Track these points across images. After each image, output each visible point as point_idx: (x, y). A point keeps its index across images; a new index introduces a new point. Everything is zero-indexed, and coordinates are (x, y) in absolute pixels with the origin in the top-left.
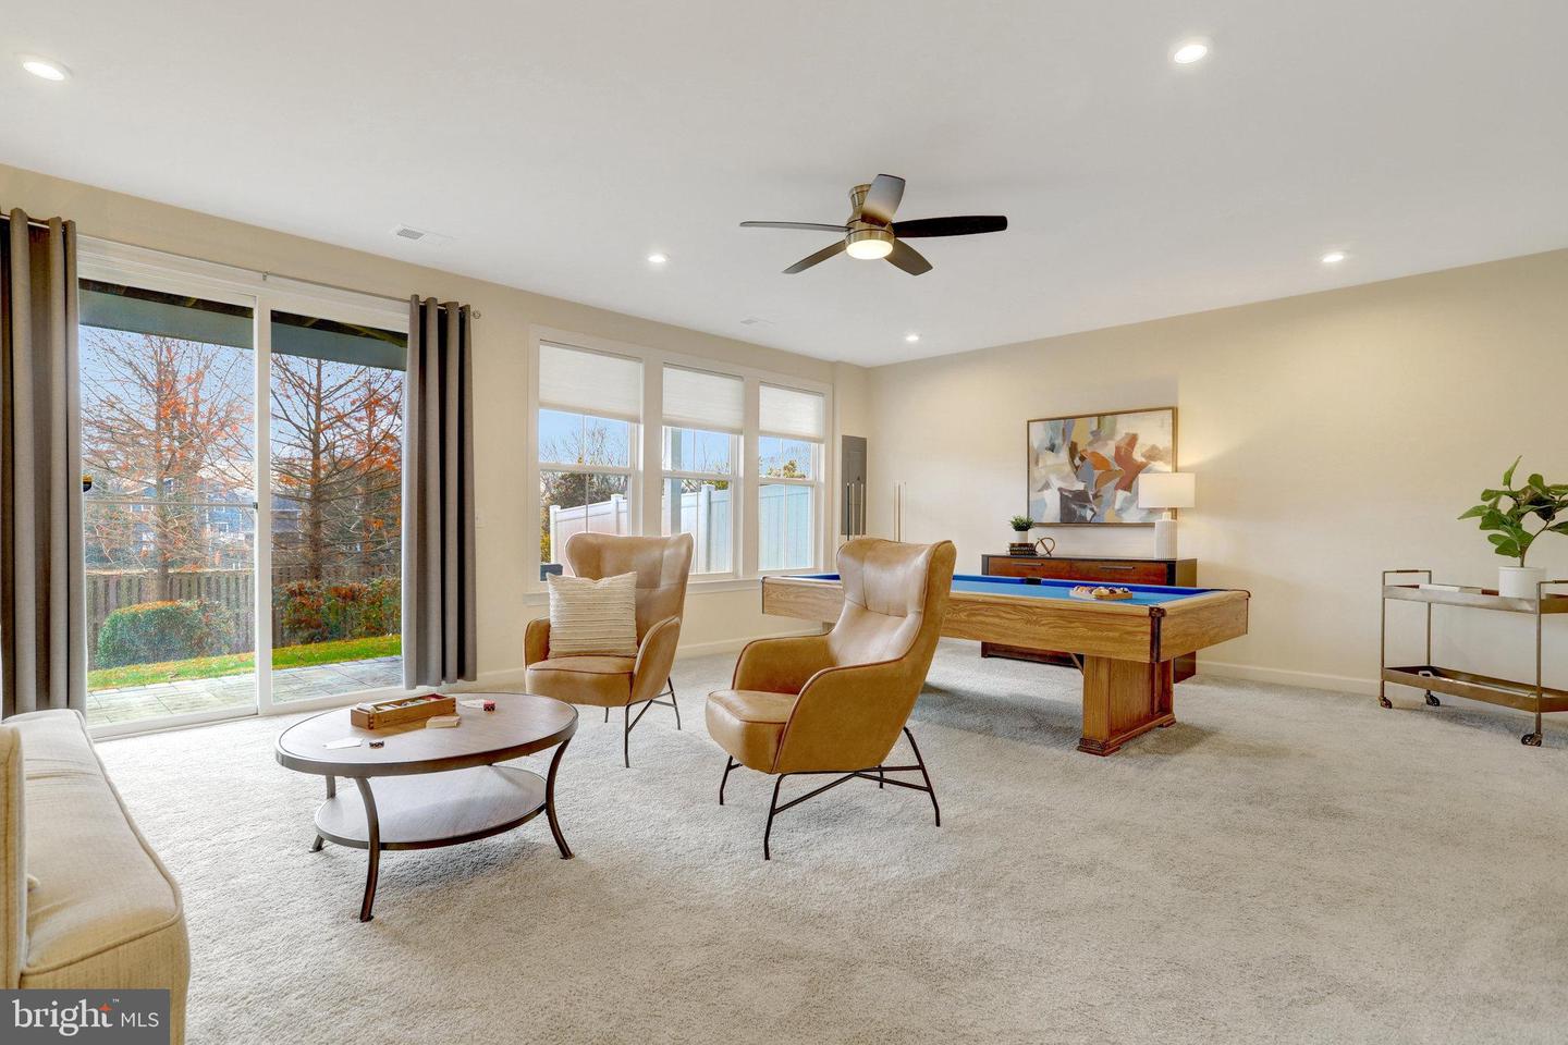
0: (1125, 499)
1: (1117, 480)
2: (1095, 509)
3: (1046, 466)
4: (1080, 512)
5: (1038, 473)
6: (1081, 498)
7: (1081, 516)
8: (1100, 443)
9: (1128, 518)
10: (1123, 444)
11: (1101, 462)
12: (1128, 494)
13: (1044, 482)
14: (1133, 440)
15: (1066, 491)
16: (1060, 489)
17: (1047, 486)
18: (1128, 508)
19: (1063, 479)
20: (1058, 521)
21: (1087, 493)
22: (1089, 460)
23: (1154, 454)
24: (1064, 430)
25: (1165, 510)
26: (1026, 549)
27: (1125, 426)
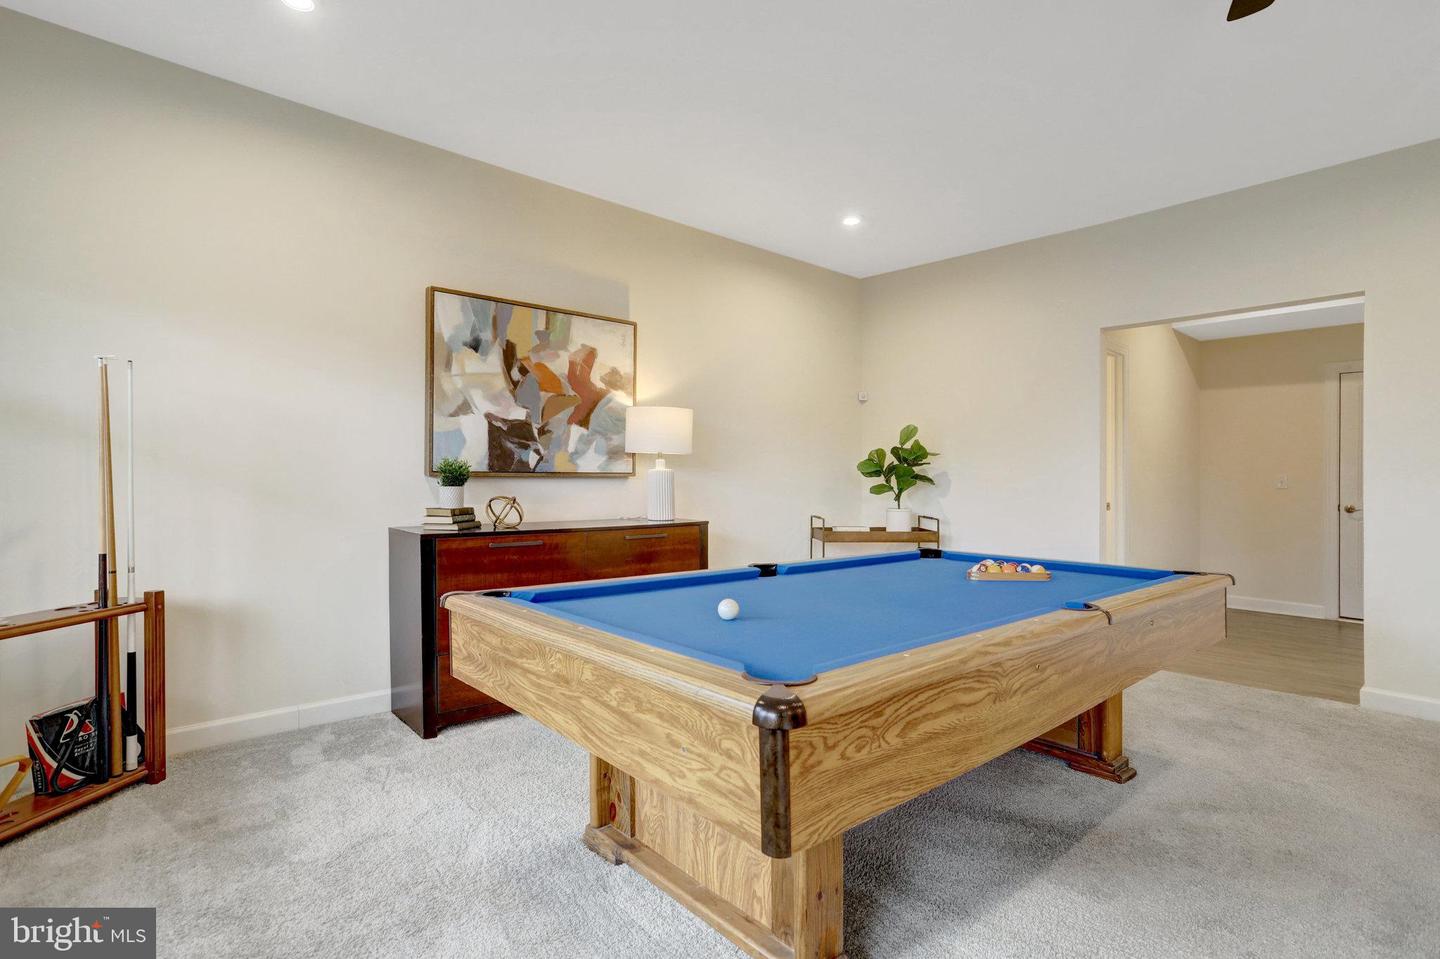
0: (581, 437)
1: (571, 410)
2: (542, 451)
3: (463, 374)
4: (519, 453)
5: (450, 383)
6: (521, 432)
7: (521, 461)
8: (548, 351)
9: (583, 465)
10: (579, 360)
11: (549, 381)
12: (583, 430)
13: (460, 402)
14: (591, 355)
15: (497, 419)
16: (488, 416)
17: (465, 408)
18: (584, 452)
19: (494, 398)
20: (484, 468)
21: (530, 425)
22: (533, 374)
23: (614, 380)
24: (495, 319)
25: (660, 456)
26: (466, 517)
27: (582, 335)
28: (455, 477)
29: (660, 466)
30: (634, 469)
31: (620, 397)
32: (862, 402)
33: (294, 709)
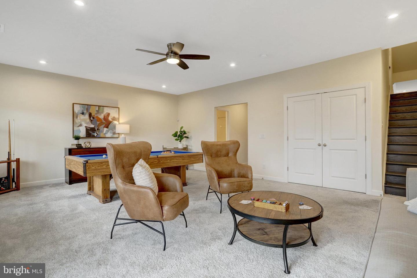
0: (107, 130)
1: (104, 125)
2: (98, 133)
3: (80, 119)
4: (92, 134)
5: (77, 121)
6: (93, 130)
7: (93, 135)
8: (99, 114)
9: (107, 136)
10: (106, 115)
11: (100, 120)
12: (107, 129)
14: (109, 114)
15: (88, 127)
16: (86, 127)
17: (81, 125)
18: (107, 133)
19: (87, 123)
20: (85, 136)
21: (95, 128)
22: (95, 118)
23: (114, 119)
24: (87, 108)
25: (123, 134)
26: (80, 146)
27: (106, 110)
28: (77, 138)
29: (123, 136)
30: (119, 136)
31: (116, 122)
32: (178, 121)
33: (45, 181)
